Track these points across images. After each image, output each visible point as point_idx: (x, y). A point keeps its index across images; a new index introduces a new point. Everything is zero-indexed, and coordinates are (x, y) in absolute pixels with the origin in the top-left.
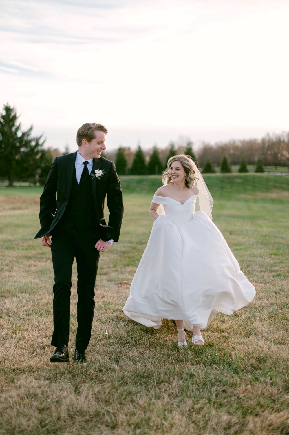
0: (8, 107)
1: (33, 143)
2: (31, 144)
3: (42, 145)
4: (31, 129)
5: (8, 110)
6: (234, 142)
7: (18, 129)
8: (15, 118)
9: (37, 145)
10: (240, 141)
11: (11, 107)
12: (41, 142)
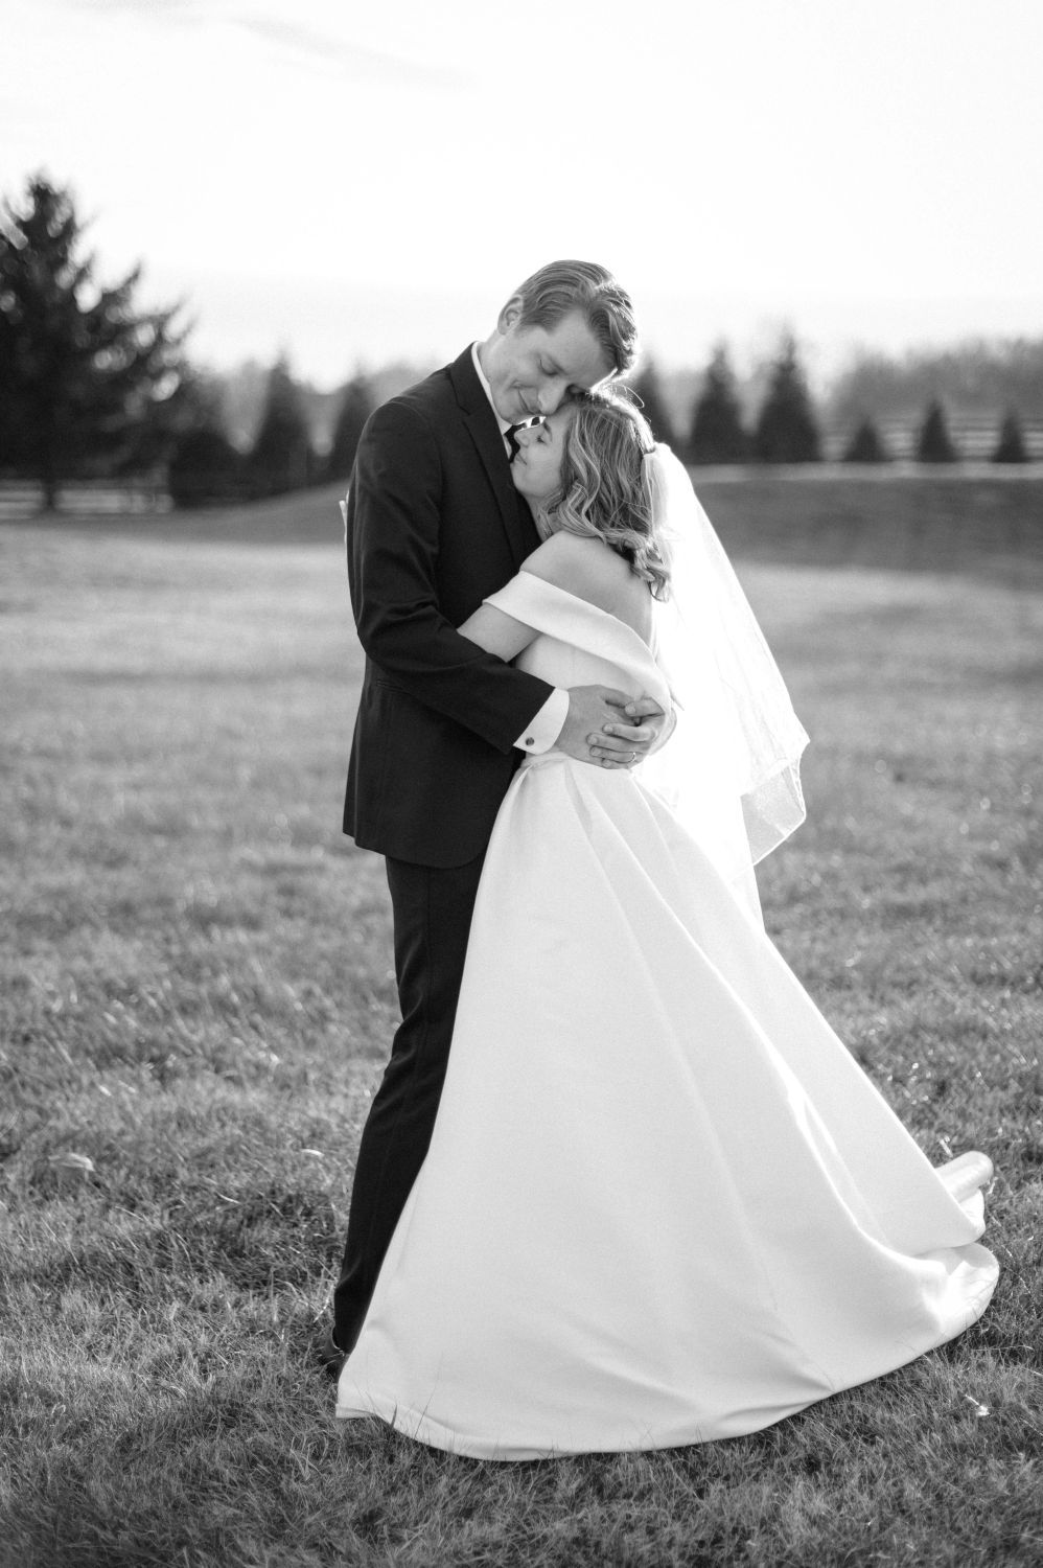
0: (42, 187)
1: (144, 336)
2: (135, 341)
3: (178, 342)
4: (135, 277)
5: (43, 195)
6: (981, 347)
7: (83, 274)
8: (69, 229)
9: (160, 340)
10: (1006, 344)
11: (56, 187)
12: (174, 329)
